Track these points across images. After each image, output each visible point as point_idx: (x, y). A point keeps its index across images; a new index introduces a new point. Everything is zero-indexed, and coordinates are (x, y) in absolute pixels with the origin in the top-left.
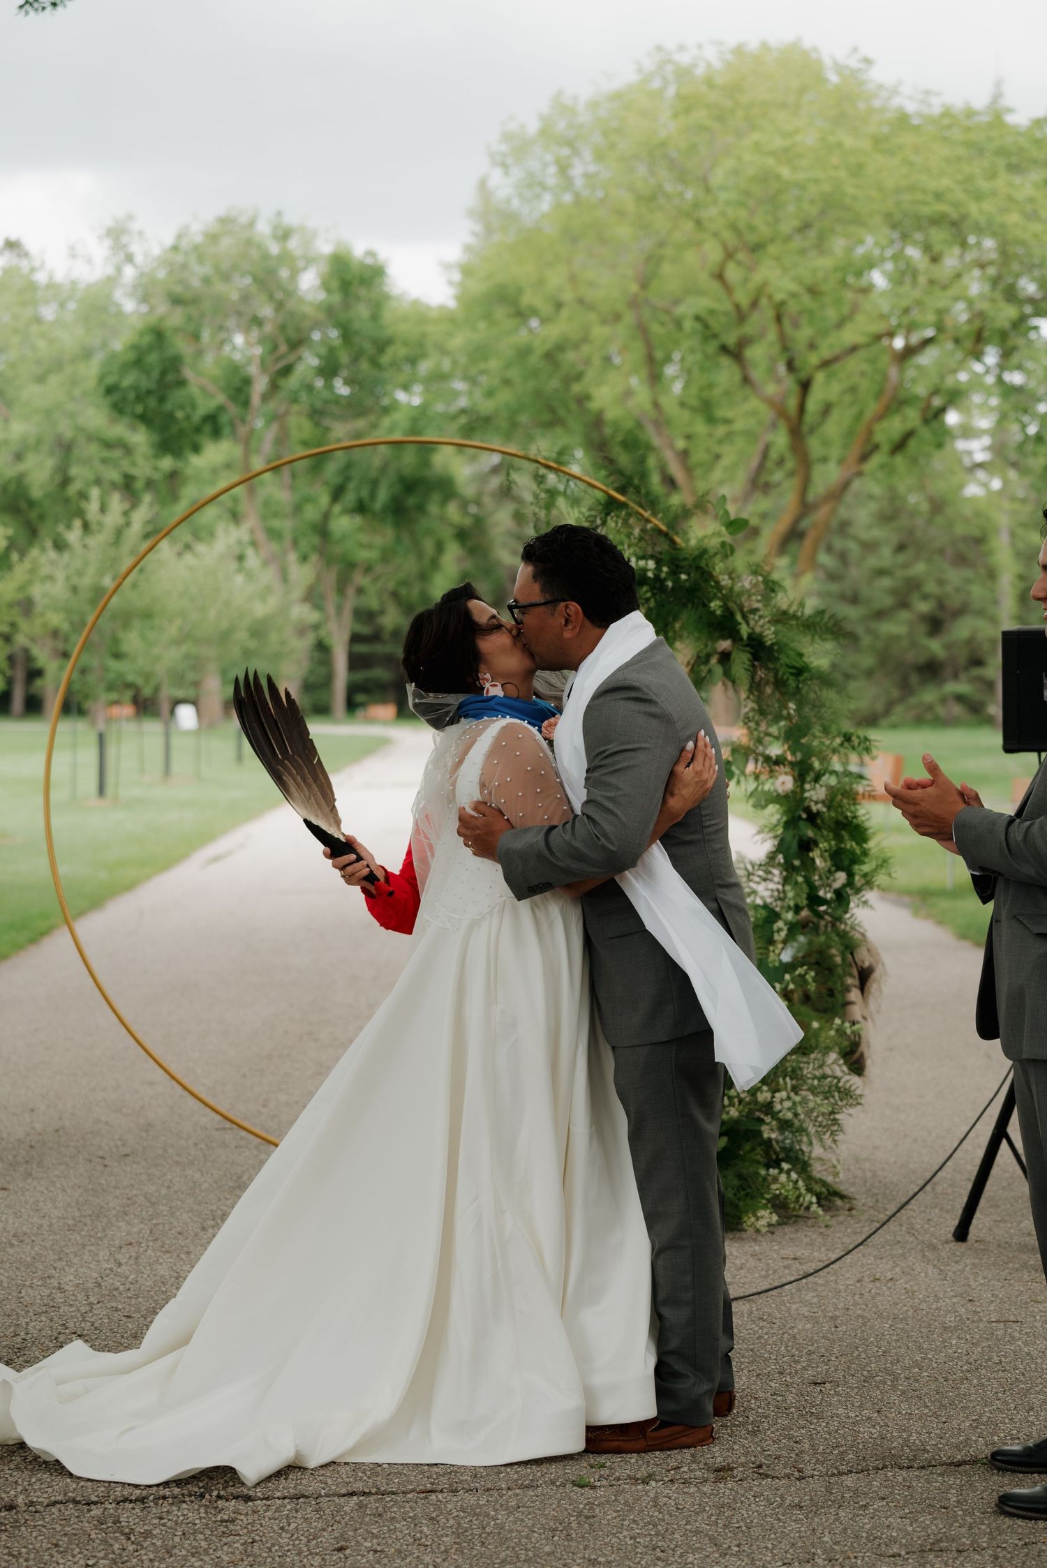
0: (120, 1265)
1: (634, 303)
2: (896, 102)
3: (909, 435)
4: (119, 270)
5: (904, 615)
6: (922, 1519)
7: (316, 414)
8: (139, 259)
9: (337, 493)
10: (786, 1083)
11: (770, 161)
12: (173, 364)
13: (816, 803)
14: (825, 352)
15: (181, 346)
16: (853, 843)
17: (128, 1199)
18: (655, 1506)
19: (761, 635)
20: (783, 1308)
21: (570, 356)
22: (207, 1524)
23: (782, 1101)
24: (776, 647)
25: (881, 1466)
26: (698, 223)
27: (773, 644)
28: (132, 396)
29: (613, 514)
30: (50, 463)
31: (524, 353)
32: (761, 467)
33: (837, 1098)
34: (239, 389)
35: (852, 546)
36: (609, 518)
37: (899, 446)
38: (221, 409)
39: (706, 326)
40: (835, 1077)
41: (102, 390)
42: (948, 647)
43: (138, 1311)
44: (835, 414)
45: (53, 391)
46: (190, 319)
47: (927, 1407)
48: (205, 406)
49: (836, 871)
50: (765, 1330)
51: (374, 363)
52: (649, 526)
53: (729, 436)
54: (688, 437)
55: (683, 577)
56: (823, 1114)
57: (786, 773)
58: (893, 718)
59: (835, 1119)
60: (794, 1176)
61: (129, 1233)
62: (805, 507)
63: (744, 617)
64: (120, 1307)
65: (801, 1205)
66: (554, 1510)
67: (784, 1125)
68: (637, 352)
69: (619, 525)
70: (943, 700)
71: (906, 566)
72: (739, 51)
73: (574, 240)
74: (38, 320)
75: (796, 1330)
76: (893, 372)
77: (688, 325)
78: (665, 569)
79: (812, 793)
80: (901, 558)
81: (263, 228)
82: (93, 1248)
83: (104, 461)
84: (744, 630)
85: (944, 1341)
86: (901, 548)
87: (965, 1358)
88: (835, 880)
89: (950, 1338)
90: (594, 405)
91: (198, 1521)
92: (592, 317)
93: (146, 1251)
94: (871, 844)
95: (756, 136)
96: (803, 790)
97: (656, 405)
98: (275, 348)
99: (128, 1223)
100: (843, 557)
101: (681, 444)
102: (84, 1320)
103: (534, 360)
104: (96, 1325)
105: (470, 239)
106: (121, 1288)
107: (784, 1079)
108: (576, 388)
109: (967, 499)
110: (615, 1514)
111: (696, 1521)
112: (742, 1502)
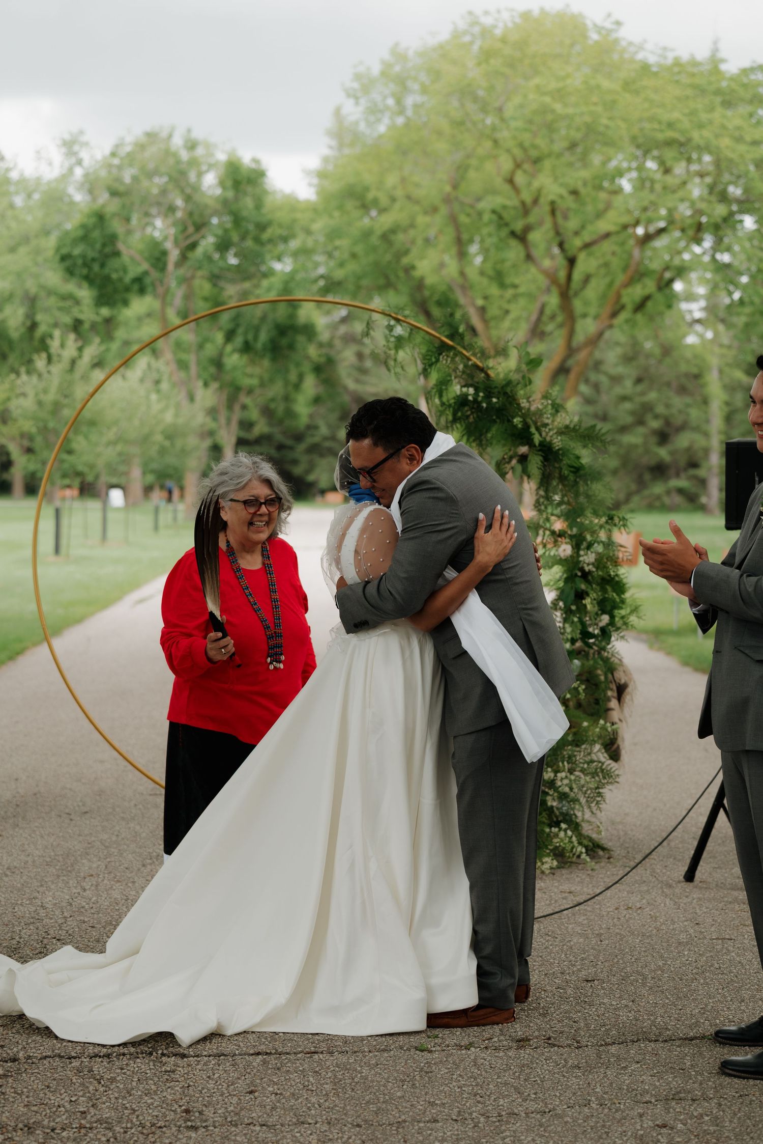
0: (85, 890)
1: (447, 200)
2: (640, 56)
3: (647, 299)
4: (71, 170)
5: (641, 430)
6: (666, 1077)
7: (215, 279)
8: (86, 163)
9: (230, 336)
10: (564, 766)
11: (547, 99)
12: (112, 239)
13: (588, 564)
14: (587, 237)
15: (117, 226)
16: (614, 594)
17: (89, 843)
18: (475, 1065)
19: (550, 443)
20: (563, 927)
21: (400, 237)
22: (154, 1074)
23: (562, 779)
24: (561, 452)
25: (635, 1040)
26: (496, 142)
27: (559, 450)
28: (80, 262)
29: (444, 354)
30: (21, 312)
31: (367, 234)
32: (539, 320)
33: (601, 777)
34: (159, 259)
35: (604, 379)
36: (441, 357)
37: (640, 306)
38: (146, 273)
39: (500, 217)
40: (600, 762)
41: (58, 258)
42: (672, 453)
43: (102, 922)
44: (593, 283)
45: (23, 257)
46: (124, 206)
47: (668, 998)
48: (133, 272)
49: (602, 614)
50: (550, 943)
51: (257, 240)
52: (470, 363)
53: (515, 297)
54: (486, 298)
55: (494, 400)
56: (591, 789)
57: (566, 543)
58: (631, 505)
59: (599, 793)
60: (569, 833)
61: (90, 868)
62: (571, 351)
63: (537, 429)
64: (86, 920)
65: (574, 854)
66: (403, 1067)
67: (563, 796)
68: (449, 236)
69: (449, 362)
70: (668, 492)
71: (643, 394)
72: (526, 16)
73: (405, 153)
74: (12, 206)
75: (572, 943)
76: (636, 253)
77: (486, 217)
78: (481, 394)
79: (585, 557)
80: (639, 388)
81: (177, 141)
82: (65, 878)
83: (60, 309)
84: (537, 439)
85: (679, 952)
86: (639, 380)
87: (694, 964)
88: (600, 621)
89: (683, 950)
90: (417, 274)
91: (147, 1072)
92: (417, 208)
93: (103, 881)
94: (627, 595)
95: (537, 81)
96: (579, 556)
97: (462, 274)
98: (185, 229)
99: (90, 861)
100: (596, 387)
101: (480, 302)
102: (61, 929)
103: (374, 240)
104: (70, 932)
105: (326, 152)
106: (87, 907)
107: (563, 763)
108: (405, 261)
109: (688, 346)
110: (446, 1071)
111: (504, 1076)
112: (537, 1063)
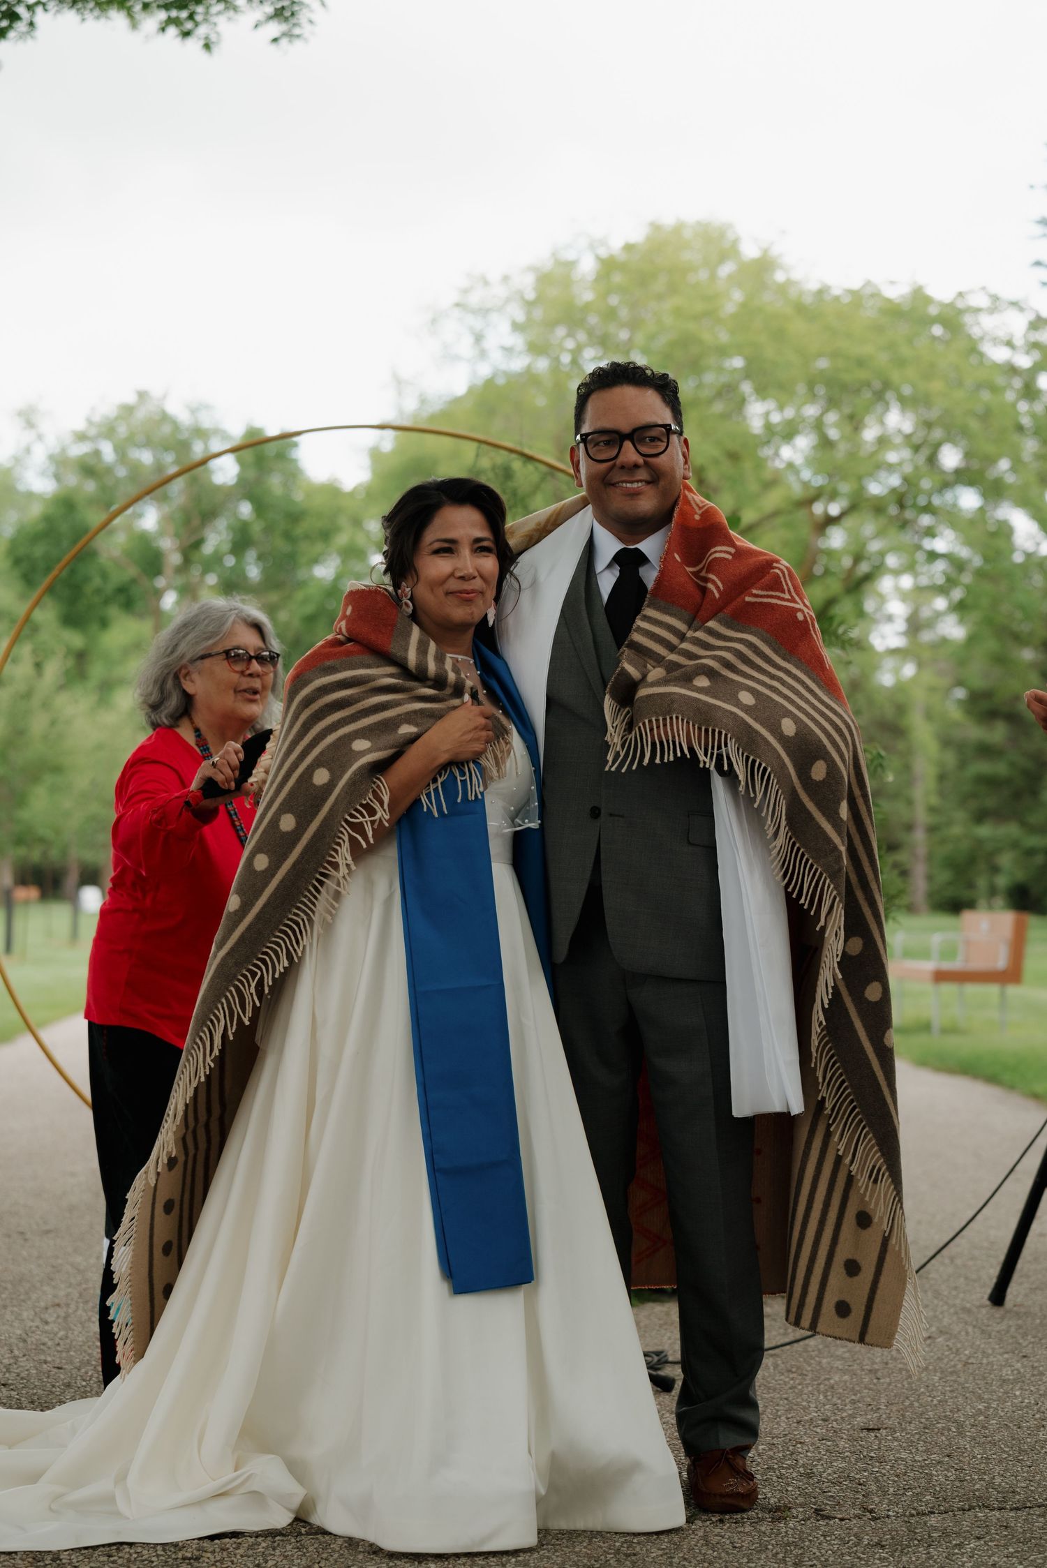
0: (47, 1323)
17: (53, 1267)
18: (707, 1545)
22: (166, 1562)
25: (967, 1507)
34: (151, 562)
38: (134, 581)
43: (71, 1363)
47: (1005, 1452)
48: (118, 577)
61: (55, 1296)
64: (49, 1359)
66: (585, 1547)
82: (15, 1309)
85: (1006, 1393)
87: (1036, 1408)
89: (1012, 1389)
91: (153, 1559)
93: (76, 1311)
98: (188, 520)
99: (54, 1287)
102: (8, 1371)
104: (23, 1375)
106: (50, 1343)
110: (660, 1552)
111: (759, 1559)
112: (810, 1541)
